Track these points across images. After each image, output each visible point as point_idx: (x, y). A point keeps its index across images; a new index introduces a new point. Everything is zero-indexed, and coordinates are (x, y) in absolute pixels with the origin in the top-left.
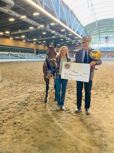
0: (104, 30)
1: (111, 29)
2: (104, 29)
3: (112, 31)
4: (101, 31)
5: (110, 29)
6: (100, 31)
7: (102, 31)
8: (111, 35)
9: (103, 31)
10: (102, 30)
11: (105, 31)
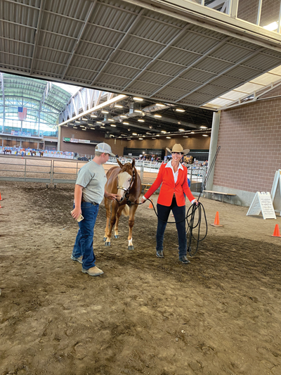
0: (14, 92)
1: (30, 95)
2: (16, 90)
3: (31, 97)
4: (9, 92)
5: (27, 94)
6: (6, 92)
7: (10, 94)
8: (28, 105)
9: (12, 94)
10: (11, 92)
11: (16, 95)
